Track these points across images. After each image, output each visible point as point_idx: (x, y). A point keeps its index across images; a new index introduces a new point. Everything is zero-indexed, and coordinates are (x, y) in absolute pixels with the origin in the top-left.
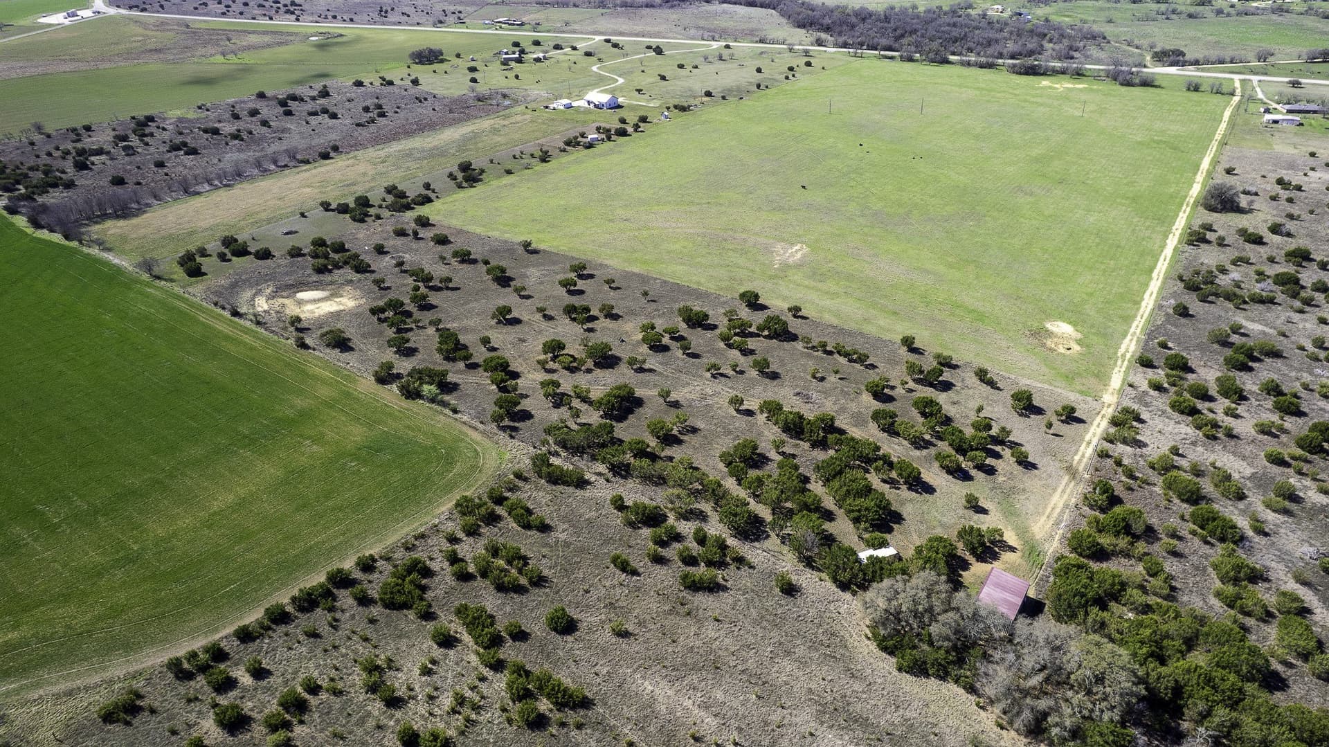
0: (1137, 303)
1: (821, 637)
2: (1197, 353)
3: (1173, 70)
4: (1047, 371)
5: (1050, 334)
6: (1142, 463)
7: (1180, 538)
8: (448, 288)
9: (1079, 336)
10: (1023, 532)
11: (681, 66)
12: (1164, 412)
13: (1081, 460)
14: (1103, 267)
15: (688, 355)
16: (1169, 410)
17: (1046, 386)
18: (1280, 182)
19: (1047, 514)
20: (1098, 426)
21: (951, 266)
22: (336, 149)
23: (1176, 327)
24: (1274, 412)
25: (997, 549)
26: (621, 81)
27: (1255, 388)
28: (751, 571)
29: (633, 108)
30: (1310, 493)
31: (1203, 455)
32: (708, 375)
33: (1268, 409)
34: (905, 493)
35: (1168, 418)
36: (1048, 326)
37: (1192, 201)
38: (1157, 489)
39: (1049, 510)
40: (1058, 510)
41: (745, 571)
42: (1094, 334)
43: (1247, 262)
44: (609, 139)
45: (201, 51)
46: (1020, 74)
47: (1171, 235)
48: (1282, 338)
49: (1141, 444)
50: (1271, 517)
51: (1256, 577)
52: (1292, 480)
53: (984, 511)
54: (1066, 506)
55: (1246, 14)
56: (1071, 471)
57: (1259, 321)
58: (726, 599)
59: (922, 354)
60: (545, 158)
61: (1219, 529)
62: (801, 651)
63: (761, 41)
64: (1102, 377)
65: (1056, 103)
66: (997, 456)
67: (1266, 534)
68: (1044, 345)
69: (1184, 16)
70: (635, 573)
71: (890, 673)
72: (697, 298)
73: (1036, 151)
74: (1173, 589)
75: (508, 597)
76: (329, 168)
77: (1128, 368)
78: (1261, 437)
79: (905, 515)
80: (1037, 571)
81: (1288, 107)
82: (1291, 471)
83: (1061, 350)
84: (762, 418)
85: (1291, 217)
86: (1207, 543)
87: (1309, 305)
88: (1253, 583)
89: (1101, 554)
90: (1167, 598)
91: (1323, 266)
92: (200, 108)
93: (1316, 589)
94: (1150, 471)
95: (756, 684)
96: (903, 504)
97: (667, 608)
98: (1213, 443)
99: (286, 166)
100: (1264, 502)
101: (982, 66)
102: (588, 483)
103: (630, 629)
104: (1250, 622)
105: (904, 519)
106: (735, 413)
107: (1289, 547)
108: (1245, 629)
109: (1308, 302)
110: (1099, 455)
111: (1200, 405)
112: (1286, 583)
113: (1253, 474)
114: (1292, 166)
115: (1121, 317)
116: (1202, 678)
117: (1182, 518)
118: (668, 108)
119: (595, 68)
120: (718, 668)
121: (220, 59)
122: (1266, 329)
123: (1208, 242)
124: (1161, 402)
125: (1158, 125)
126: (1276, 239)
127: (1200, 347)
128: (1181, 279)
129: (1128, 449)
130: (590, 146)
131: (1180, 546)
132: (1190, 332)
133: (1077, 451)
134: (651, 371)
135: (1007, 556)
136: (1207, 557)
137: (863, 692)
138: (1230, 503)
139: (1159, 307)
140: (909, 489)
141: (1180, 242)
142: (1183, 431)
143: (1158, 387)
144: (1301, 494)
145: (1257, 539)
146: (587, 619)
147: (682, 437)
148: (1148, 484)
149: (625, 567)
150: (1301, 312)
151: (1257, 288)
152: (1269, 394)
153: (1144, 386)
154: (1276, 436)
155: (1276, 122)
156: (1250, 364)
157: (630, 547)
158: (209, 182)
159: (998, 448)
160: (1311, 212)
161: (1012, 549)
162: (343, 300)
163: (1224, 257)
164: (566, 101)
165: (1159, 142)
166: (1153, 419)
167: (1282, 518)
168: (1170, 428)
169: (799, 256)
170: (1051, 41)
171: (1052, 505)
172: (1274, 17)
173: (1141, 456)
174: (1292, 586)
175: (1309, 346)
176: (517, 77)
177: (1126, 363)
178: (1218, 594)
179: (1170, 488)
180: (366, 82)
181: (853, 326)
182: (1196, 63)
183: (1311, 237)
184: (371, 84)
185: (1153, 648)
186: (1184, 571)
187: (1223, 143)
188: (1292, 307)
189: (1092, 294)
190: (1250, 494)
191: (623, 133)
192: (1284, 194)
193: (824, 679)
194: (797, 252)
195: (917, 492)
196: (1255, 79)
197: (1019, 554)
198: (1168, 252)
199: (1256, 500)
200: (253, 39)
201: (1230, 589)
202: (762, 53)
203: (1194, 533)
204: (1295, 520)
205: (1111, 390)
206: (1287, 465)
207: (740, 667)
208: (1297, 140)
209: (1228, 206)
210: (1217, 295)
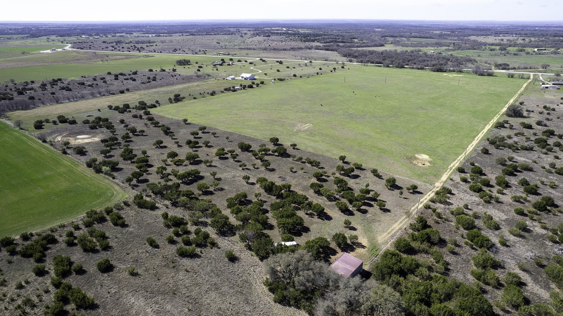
0: (464, 149)
1: (239, 282)
2: (489, 168)
3: (504, 71)
4: (409, 172)
5: (416, 159)
6: (448, 211)
7: (459, 246)
8: (142, 135)
9: (431, 160)
10: (372, 240)
11: (288, 67)
12: (465, 191)
13: (414, 210)
14: (451, 135)
15: (236, 161)
16: (469, 190)
17: (407, 179)
18: (545, 107)
19: (388, 232)
20: (429, 196)
21: (377, 133)
22: (128, 90)
23: (481, 158)
24: (524, 193)
25: (355, 247)
26: (260, 71)
27: (516, 183)
28: (218, 250)
29: (259, 79)
30: (536, 229)
31: (481, 210)
32: (241, 168)
33: (521, 192)
34: (316, 219)
35: (467, 193)
36: (417, 156)
37: (501, 113)
38: (452, 223)
39: (390, 230)
40: (395, 231)
41: (215, 249)
42: (439, 159)
43: (522, 134)
44: (244, 89)
45: (95, 60)
46: (435, 71)
47: (488, 125)
48: (534, 164)
49: (450, 204)
50: (512, 238)
51: (496, 266)
52: (527, 222)
53: (354, 229)
54: (400, 229)
55: (540, 54)
56: (408, 214)
57: (524, 157)
58: (198, 261)
59: (349, 164)
60: (213, 94)
61: (480, 242)
62: (225, 289)
63: (326, 60)
64: (438, 176)
65: (448, 81)
66: (371, 206)
67: (508, 246)
68: (411, 163)
69: (512, 55)
70: (157, 247)
71: (269, 303)
72: (252, 141)
73: (432, 96)
74: (449, 270)
75: (87, 254)
76: (121, 96)
77: (452, 173)
78: (515, 203)
79: (311, 229)
80: (374, 258)
81: (553, 82)
82: (528, 218)
83: (420, 165)
84: (258, 186)
85: (548, 119)
86: (473, 248)
87: (551, 151)
88: (495, 269)
89: (411, 251)
90: (443, 274)
91: (560, 137)
92: (82, 77)
93: (531, 273)
94: (451, 216)
95: (191, 303)
96: (312, 224)
97: (163, 264)
98: (488, 205)
99: (104, 95)
100: (509, 231)
101: (418, 69)
102: (157, 208)
103: (140, 272)
104: (488, 288)
105: (310, 231)
106: (245, 184)
107: (519, 252)
108: (484, 292)
109: (550, 150)
110: (425, 207)
111: (485, 188)
112: (514, 270)
113: (507, 219)
114: (552, 102)
115: (454, 153)
116: (447, 313)
117: (462, 236)
118: (275, 80)
119: (251, 68)
120: (175, 294)
121: (101, 62)
122: (527, 160)
123: (506, 128)
124: (465, 187)
125: (492, 88)
126: (539, 127)
127: (492, 166)
128: (488, 140)
129: (442, 206)
130: (235, 91)
131: (457, 249)
132: (488, 160)
133: (414, 205)
134: (215, 166)
135: (359, 250)
136: (471, 255)
137: (250, 312)
138: (491, 231)
139: (475, 150)
140: (318, 218)
141: (492, 127)
142: (474, 199)
143: (465, 180)
144: (531, 229)
145: (502, 248)
146: (120, 266)
147: (214, 192)
148: (448, 221)
149: (154, 244)
150: (546, 154)
151: (526, 144)
152: (522, 185)
153: (459, 180)
154: (523, 203)
155: (547, 88)
156: (515, 173)
157: (162, 236)
158: (69, 99)
159: (372, 203)
160: (558, 118)
161: (363, 247)
162: (95, 139)
163: (512, 133)
164: (233, 77)
165: (491, 94)
166: (459, 193)
167: (517, 239)
168: (467, 198)
169: (307, 127)
170: (451, 61)
171: (392, 228)
172: (552, 55)
173: (448, 209)
174: (517, 271)
175: (548, 167)
176: (217, 70)
177: (452, 171)
178: (473, 273)
179: (459, 223)
180: (154, 70)
181: (320, 153)
182: (514, 68)
183: (557, 127)
184: (156, 71)
185: (424, 297)
186: (457, 261)
187: (521, 94)
188: (541, 152)
189: (442, 145)
190: (503, 227)
191: (251, 87)
192: (546, 112)
193: (230, 303)
194: (307, 126)
195: (322, 219)
196: (540, 74)
197: (366, 249)
198: (485, 131)
199: (505, 231)
200: (118, 57)
201: (480, 270)
202: (325, 64)
203: (466, 243)
204: (526, 241)
205: (440, 181)
206: (526, 215)
207: (187, 295)
208: (556, 94)
209: (517, 115)
210: (505, 147)
